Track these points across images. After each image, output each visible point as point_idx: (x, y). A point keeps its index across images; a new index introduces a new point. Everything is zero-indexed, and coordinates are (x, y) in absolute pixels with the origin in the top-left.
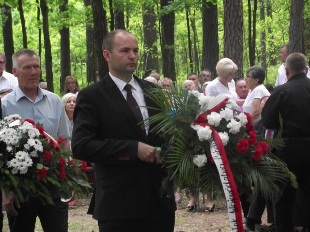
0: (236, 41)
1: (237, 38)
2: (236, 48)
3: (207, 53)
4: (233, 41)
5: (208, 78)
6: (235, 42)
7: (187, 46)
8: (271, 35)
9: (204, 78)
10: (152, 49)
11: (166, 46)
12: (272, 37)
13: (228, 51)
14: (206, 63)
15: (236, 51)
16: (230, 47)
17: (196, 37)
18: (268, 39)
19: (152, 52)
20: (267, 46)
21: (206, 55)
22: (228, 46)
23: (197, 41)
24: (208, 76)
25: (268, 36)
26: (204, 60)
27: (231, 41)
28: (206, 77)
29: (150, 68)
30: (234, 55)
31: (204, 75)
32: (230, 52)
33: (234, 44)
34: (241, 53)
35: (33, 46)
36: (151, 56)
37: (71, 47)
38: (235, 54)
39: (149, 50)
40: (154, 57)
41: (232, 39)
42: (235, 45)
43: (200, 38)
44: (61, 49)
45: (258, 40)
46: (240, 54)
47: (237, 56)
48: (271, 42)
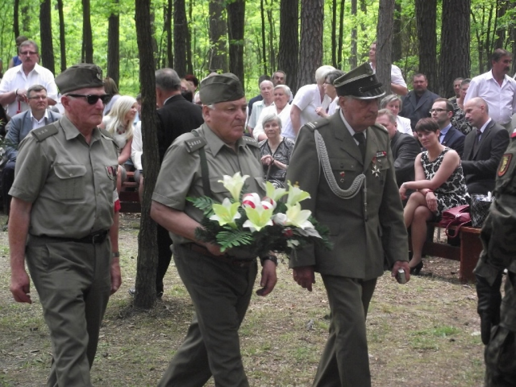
0: (315, 37)
1: (316, 34)
2: (314, 46)
3: (284, 51)
4: (311, 38)
5: (282, 81)
6: (313, 38)
7: (261, 43)
8: (363, 33)
9: (277, 81)
10: (217, 44)
11: (233, 40)
12: (366, 36)
13: (305, 49)
14: (282, 64)
15: (314, 49)
16: (307, 44)
17: (273, 33)
18: (359, 39)
19: (218, 48)
20: (359, 47)
21: (283, 55)
22: (305, 43)
23: (274, 36)
24: (282, 78)
25: (360, 33)
26: (281, 60)
27: (308, 37)
28: (279, 80)
29: (216, 68)
30: (311, 54)
31: (278, 78)
32: (307, 50)
33: (312, 41)
34: (320, 52)
35: (76, 37)
36: (217, 53)
37: (122, 38)
38: (313, 53)
39: (214, 45)
40: (220, 54)
41: (310, 35)
42: (314, 43)
43: (278, 34)
44: (109, 41)
45: (347, 38)
46: (318, 53)
47: (315, 56)
48: (364, 41)
